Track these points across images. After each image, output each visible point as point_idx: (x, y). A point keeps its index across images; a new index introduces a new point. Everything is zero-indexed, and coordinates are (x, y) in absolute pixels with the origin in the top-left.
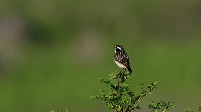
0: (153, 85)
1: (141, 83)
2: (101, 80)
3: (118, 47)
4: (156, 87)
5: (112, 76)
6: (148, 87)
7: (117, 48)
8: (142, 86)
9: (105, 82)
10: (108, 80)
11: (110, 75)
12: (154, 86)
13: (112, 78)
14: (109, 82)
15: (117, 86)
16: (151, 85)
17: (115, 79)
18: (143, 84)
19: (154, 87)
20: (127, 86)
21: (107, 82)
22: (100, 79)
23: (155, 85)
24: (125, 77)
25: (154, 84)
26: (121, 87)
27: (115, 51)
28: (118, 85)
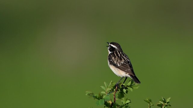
0: (165, 102)
1: (147, 100)
2: (89, 95)
3: (112, 45)
4: (170, 105)
5: (106, 89)
6: (159, 105)
7: (110, 46)
8: (149, 103)
9: (96, 97)
10: (99, 95)
11: (102, 87)
12: (166, 104)
13: (105, 91)
14: (101, 98)
15: (112, 104)
16: (162, 103)
17: (109, 93)
18: (151, 101)
19: (166, 106)
20: (128, 104)
21: (98, 97)
22: (88, 92)
23: (168, 103)
24: (125, 90)
25: (167, 101)
26: (118, 106)
27: (109, 51)
28: (115, 102)
